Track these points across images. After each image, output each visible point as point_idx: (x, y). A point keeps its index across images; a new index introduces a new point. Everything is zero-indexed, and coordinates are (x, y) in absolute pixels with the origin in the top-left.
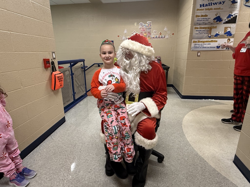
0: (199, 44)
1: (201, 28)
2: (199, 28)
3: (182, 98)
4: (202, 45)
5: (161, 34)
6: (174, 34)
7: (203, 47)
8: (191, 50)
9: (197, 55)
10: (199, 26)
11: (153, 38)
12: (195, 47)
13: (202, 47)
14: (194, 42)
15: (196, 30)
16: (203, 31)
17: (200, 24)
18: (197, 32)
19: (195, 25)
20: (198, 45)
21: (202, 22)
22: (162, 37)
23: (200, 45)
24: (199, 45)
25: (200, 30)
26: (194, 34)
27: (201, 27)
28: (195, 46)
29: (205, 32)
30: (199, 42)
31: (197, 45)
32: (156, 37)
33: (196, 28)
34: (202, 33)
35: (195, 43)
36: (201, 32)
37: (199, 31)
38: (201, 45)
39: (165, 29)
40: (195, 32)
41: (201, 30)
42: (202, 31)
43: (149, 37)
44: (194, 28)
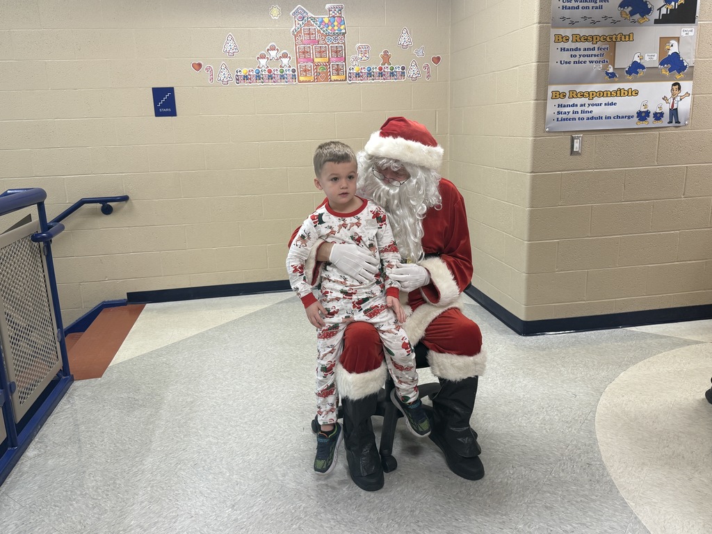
0: (573, 105)
1: (578, 39)
2: (570, 40)
3: (520, 334)
4: (586, 109)
5: (386, 58)
6: (439, 58)
7: (590, 115)
8: (545, 131)
9: (569, 151)
10: (568, 32)
11: (358, 75)
12: (560, 116)
13: (585, 115)
14: (557, 95)
15: (562, 45)
16: (585, 50)
17: (573, 24)
18: (566, 56)
19: (555, 26)
20: (570, 109)
21: (580, 13)
22: (392, 74)
23: (579, 109)
24: (575, 109)
25: (574, 46)
26: (553, 64)
27: (576, 35)
28: (559, 113)
29: (595, 56)
30: (574, 94)
31: (566, 109)
32: (370, 74)
33: (561, 39)
34: (582, 59)
35: (560, 101)
36: (577, 53)
37: (573, 53)
38: (583, 108)
39: (405, 38)
40: (557, 55)
41: (578, 45)
42: (582, 52)
43: (341, 73)
44: (552, 38)
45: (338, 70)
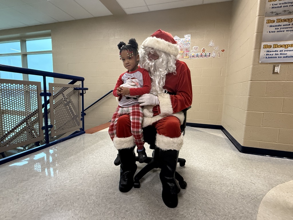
0: (276, 51)
1: (279, 21)
2: (276, 21)
3: (240, 152)
4: (283, 52)
5: (204, 51)
6: (224, 50)
7: (285, 56)
8: (259, 63)
9: (272, 72)
10: (275, 18)
11: (193, 56)
12: (268, 56)
13: (282, 56)
14: (266, 47)
15: (271, 24)
16: (284, 25)
17: (277, 14)
18: (273, 29)
19: (267, 15)
20: (274, 53)
21: (282, 9)
22: (205, 56)
23: (279, 53)
24: (277, 53)
25: (278, 24)
26: (265, 33)
27: (279, 19)
28: (267, 55)
29: (290, 28)
30: (276, 46)
31: (272, 53)
32: (197, 56)
33: (269, 21)
34: (282, 30)
35: (268, 49)
36: (279, 27)
37: (277, 27)
38: (281, 52)
39: (211, 44)
40: (267, 28)
41: (280, 24)
42: (282, 27)
43: (187, 56)
44: (265, 21)
45: (186, 55)
